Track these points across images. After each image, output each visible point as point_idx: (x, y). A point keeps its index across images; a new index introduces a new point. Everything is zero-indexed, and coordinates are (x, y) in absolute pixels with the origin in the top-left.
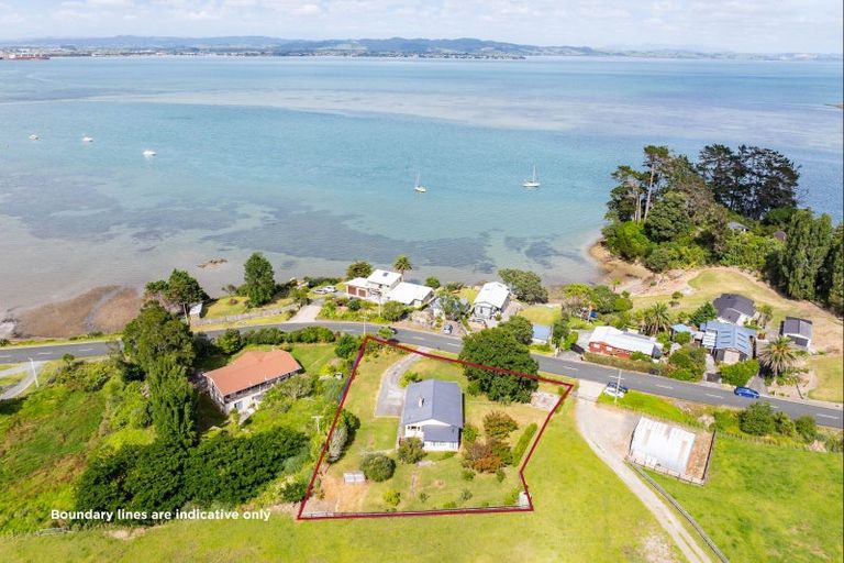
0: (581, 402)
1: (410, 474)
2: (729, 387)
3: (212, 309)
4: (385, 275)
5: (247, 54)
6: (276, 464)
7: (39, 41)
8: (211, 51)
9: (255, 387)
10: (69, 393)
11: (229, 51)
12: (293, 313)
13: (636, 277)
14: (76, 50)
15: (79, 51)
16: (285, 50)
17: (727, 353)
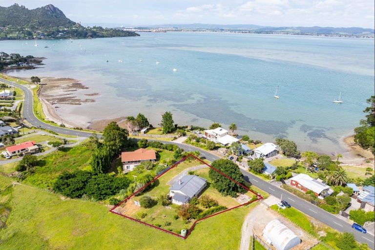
0: (261, 204)
1: (158, 209)
2: (352, 222)
3: (151, 131)
4: (221, 130)
5: (242, 32)
6: (117, 190)
7: (166, 25)
8: (229, 30)
9: (136, 162)
10: (86, 150)
11: (235, 31)
12: (175, 138)
13: (362, 157)
14: (177, 29)
15: (179, 29)
16: (260, 31)
17: (367, 205)
